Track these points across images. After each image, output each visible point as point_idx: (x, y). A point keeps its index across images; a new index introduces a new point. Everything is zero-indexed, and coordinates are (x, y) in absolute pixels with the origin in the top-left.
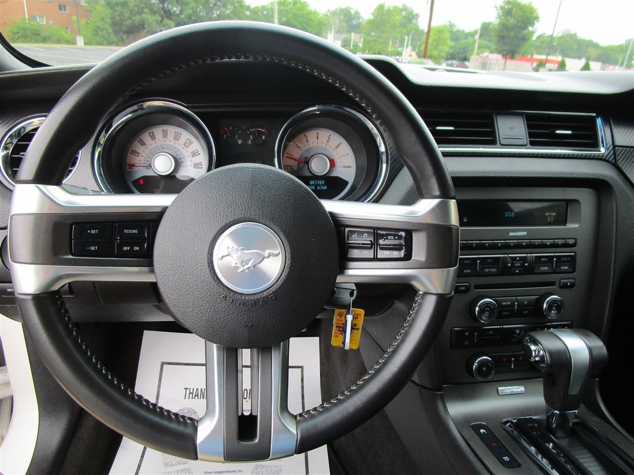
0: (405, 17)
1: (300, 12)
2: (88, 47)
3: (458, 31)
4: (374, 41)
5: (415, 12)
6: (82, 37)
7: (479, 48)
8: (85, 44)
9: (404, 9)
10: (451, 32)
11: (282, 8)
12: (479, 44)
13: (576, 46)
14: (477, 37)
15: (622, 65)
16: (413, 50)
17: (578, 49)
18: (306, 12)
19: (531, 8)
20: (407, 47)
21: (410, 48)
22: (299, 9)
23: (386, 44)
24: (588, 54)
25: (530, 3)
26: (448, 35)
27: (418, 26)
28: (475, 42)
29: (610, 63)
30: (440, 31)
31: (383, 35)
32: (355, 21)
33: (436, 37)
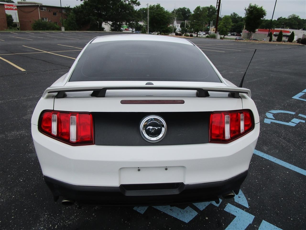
0: (211, 12)
1: (159, 13)
2: (66, 32)
4: (195, 24)
6: (64, 27)
8: (65, 30)
9: (211, 7)
10: (234, 19)
11: (151, 11)
13: (297, 23)
16: (215, 27)
17: (298, 25)
18: (162, 12)
19: (262, 10)
20: (211, 27)
21: (213, 27)
22: (159, 11)
24: (304, 27)
25: (262, 7)
26: (231, 20)
30: (227, 18)
31: (199, 22)
32: (188, 14)
33: (225, 21)
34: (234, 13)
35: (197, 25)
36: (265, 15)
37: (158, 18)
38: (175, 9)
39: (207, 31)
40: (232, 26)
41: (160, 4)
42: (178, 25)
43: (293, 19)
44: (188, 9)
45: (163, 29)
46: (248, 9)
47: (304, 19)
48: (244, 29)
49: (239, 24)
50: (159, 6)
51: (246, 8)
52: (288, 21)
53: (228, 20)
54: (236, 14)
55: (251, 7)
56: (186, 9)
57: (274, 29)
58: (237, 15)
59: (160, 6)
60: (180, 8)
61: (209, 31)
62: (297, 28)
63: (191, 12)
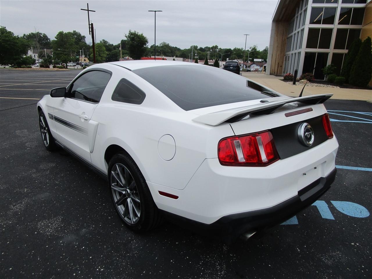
0: (76, 38)
1: (7, 39)
3: (110, 45)
4: (61, 54)
5: (82, 35)
7: (123, 54)
9: (75, 33)
10: (106, 46)
12: (122, 52)
13: (170, 51)
14: (120, 49)
15: (191, 59)
16: (86, 57)
17: (171, 52)
18: (12, 38)
19: (143, 37)
20: (82, 56)
21: (83, 56)
22: (5, 36)
23: (69, 55)
24: (176, 54)
25: (142, 34)
26: (104, 48)
27: (86, 43)
28: (120, 51)
29: (187, 58)
30: (99, 46)
31: (66, 50)
32: (45, 41)
33: (98, 50)
34: (104, 40)
35: (64, 54)
36: (147, 43)
37: (7, 45)
38: (25, 34)
39: (77, 61)
40: (108, 55)
41: (5, 27)
42: (35, 55)
43: (165, 47)
44: (44, 34)
45: (17, 61)
46: (128, 36)
47: (174, 47)
48: (121, 57)
49: (113, 52)
50: (4, 30)
51: (126, 35)
52: (161, 49)
53: (101, 48)
54: (106, 41)
55: (131, 34)
56: (41, 34)
57: (150, 57)
58: (108, 42)
59: (6, 29)
60: (32, 33)
61: (79, 61)
62: (171, 55)
63: (49, 39)
